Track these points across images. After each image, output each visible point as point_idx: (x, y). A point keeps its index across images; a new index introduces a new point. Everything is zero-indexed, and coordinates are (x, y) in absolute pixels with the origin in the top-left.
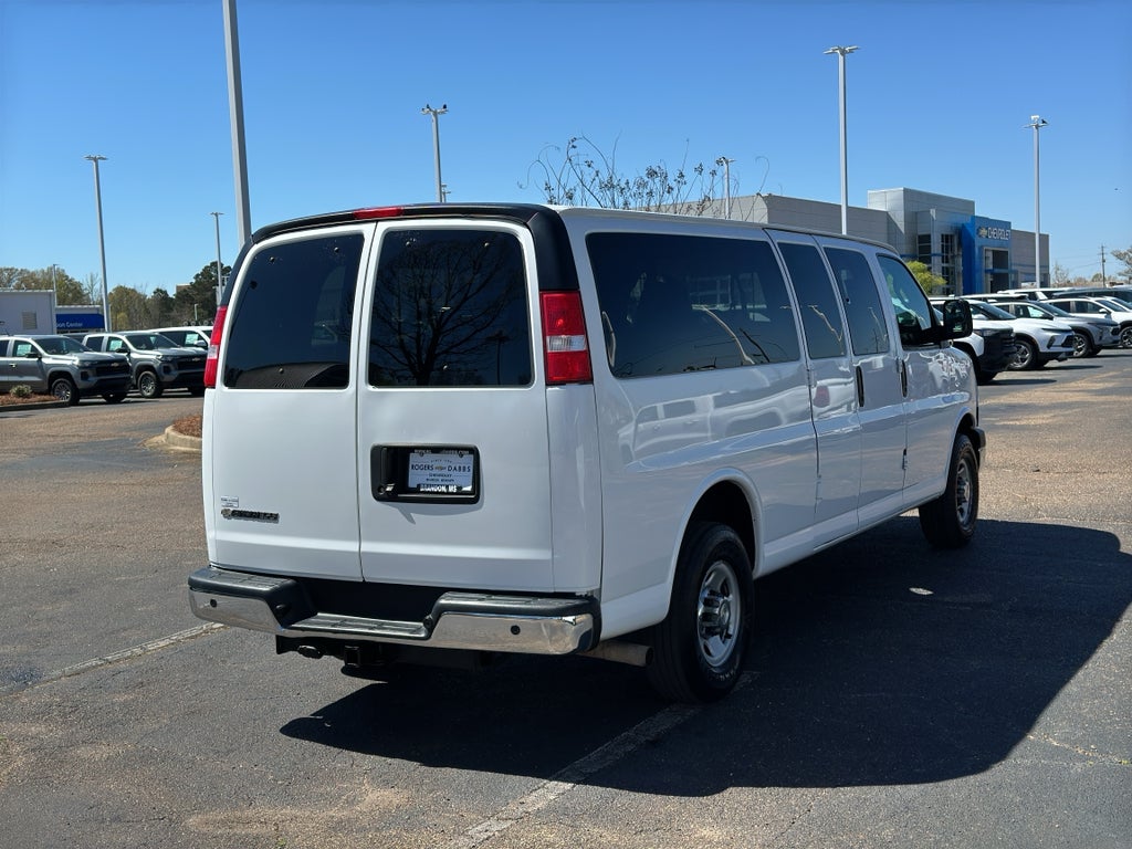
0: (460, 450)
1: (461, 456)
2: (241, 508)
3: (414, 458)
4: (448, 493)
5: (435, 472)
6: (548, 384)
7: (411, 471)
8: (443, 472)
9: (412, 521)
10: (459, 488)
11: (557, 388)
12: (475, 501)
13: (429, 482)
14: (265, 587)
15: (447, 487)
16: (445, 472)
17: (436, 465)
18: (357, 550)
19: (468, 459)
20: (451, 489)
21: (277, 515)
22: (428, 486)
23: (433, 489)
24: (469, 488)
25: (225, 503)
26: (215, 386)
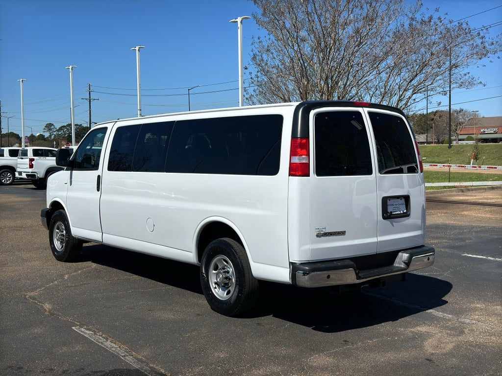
1: (401, 199)
3: (388, 201)
4: (401, 214)
5: (394, 206)
7: (388, 207)
9: (393, 225)
12: (409, 216)
13: (394, 210)
15: (400, 211)
16: (398, 206)
17: (395, 203)
18: (377, 241)
19: (403, 201)
21: (345, 232)
22: (395, 212)
23: (397, 213)
24: (405, 211)
25: (318, 230)
26: (308, 175)
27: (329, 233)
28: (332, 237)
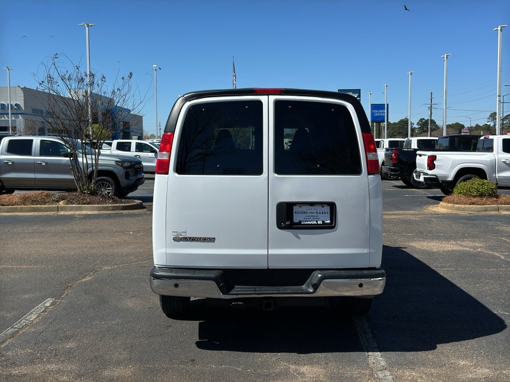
0: (322, 204)
1: (323, 207)
2: (188, 235)
3: (296, 209)
4: (317, 224)
5: (308, 214)
6: (369, 174)
7: (295, 215)
8: (313, 215)
9: (299, 238)
10: (323, 222)
11: (372, 176)
12: (333, 227)
13: (305, 220)
14: (212, 275)
15: (317, 222)
16: (315, 215)
17: (309, 211)
18: (267, 253)
19: (327, 209)
20: (319, 223)
21: (214, 239)
23: (309, 223)
24: (329, 222)
25: (175, 234)
26: (167, 173)
27: (190, 238)
28: (194, 243)
